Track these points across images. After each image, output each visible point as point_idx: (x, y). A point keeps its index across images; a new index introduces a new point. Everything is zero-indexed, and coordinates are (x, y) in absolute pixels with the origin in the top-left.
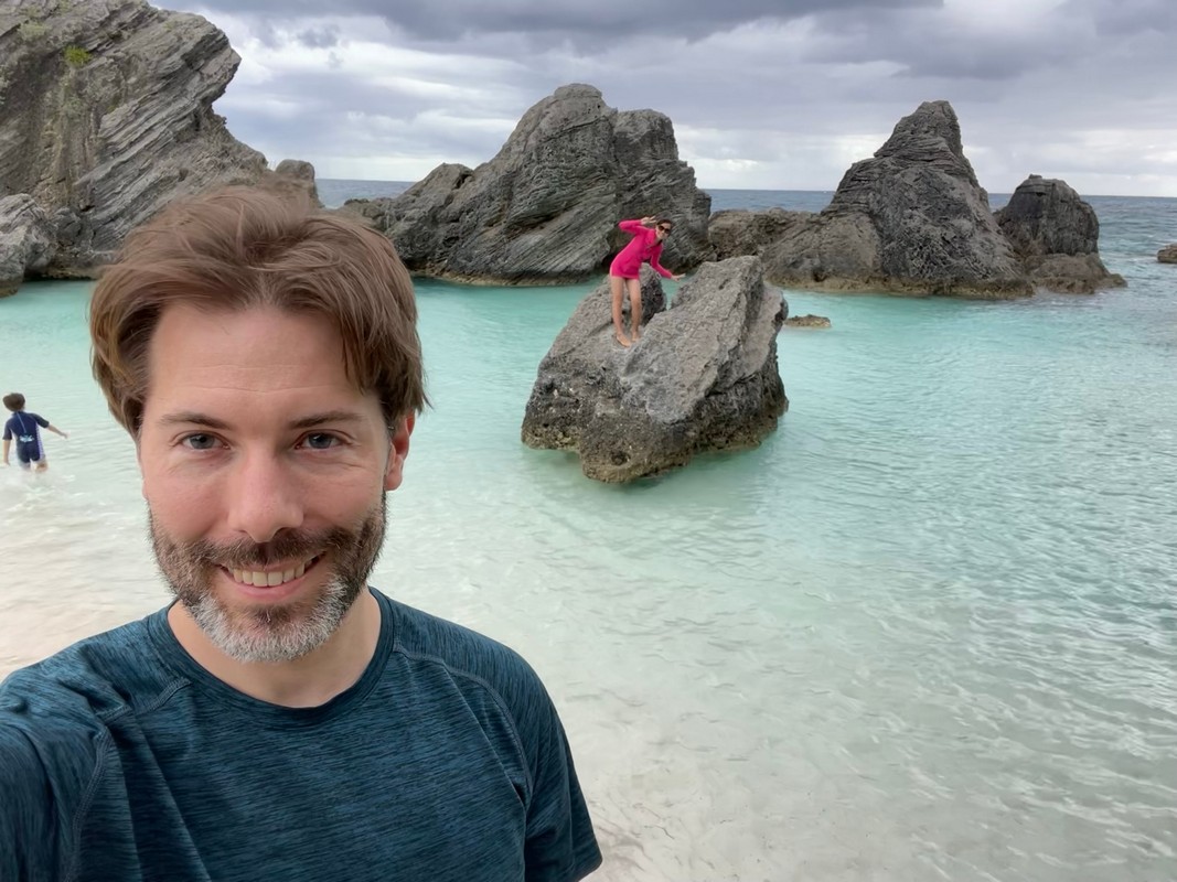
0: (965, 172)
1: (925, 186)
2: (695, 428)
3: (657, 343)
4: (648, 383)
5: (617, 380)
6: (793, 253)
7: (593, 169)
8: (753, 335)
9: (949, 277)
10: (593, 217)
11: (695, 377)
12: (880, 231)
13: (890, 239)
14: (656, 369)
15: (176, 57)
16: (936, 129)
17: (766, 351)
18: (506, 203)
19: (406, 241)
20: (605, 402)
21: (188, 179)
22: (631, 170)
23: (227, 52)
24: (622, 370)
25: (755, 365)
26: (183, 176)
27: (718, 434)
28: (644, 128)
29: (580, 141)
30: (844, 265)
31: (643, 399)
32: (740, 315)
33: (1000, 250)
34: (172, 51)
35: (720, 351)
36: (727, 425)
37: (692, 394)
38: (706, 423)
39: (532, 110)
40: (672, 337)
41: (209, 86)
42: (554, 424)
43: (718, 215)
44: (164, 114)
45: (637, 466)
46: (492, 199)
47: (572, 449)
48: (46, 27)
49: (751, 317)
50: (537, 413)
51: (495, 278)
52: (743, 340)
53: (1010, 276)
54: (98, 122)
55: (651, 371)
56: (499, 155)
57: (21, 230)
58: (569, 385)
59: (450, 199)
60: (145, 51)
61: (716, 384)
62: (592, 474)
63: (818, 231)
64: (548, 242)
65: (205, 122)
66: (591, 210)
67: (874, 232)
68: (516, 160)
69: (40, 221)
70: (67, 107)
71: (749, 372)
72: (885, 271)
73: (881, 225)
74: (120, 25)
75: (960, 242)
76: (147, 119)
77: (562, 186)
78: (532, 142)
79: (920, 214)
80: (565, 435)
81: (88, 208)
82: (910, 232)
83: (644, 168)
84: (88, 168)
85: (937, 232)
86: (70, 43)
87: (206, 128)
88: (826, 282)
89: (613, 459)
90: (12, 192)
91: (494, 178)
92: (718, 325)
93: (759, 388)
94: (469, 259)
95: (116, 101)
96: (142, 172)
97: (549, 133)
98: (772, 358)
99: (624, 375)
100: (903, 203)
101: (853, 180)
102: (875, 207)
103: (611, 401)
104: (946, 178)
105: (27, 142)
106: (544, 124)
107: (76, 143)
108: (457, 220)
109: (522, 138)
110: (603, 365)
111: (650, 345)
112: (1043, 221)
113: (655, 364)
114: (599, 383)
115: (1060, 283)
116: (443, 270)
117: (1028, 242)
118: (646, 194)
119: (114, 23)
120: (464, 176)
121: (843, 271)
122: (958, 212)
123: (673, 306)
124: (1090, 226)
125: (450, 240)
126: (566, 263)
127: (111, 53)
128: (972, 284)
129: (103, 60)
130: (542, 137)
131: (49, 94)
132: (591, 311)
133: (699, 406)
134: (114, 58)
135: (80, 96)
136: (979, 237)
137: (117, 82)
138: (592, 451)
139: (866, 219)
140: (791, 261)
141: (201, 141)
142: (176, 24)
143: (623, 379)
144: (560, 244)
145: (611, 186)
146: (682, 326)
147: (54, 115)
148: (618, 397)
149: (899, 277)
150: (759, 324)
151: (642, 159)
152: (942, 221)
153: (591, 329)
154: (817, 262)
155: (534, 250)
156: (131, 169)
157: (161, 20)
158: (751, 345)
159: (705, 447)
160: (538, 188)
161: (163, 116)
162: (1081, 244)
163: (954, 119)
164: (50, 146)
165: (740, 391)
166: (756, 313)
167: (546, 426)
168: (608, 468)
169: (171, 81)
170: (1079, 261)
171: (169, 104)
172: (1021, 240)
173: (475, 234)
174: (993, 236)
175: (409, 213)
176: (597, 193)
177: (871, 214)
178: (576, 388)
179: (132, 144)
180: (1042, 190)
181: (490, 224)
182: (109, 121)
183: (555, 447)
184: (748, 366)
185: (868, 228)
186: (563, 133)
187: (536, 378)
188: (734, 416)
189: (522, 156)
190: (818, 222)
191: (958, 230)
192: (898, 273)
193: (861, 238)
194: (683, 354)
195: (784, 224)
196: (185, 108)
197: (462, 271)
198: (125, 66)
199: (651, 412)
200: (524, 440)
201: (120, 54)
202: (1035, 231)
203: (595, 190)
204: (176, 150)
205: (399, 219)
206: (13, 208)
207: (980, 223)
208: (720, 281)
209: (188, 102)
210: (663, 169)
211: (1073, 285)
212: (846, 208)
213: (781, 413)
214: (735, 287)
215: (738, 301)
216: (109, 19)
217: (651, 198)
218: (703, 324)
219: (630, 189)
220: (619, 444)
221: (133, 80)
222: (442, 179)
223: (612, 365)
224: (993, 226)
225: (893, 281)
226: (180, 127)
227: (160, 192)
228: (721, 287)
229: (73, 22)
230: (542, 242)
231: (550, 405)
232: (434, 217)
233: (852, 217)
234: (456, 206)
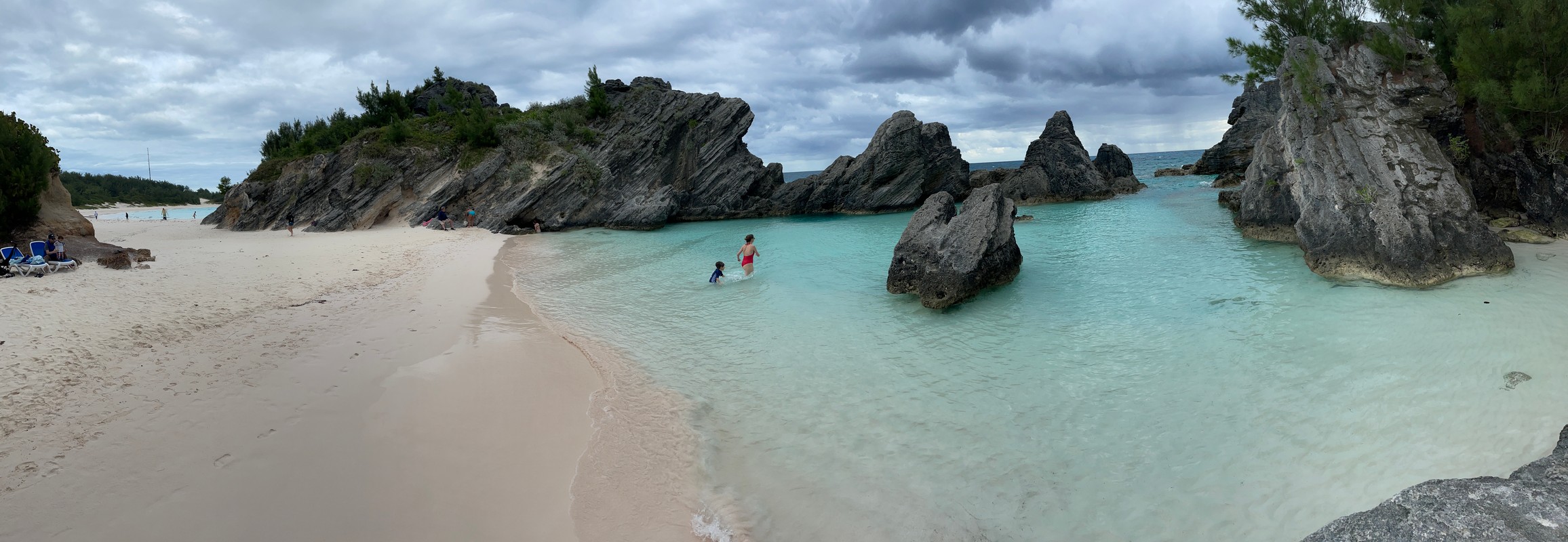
0: (1078, 143)
1: (1063, 150)
2: (979, 275)
3: (954, 232)
4: (952, 253)
5: (936, 253)
6: (1010, 187)
7: (912, 152)
8: (1002, 223)
9: (1080, 191)
10: (914, 176)
11: (976, 248)
12: (1047, 173)
13: (1052, 176)
14: (956, 246)
15: (729, 118)
16: (1063, 124)
17: (1010, 231)
18: (871, 172)
19: (824, 195)
20: (930, 265)
21: (731, 173)
22: (931, 152)
23: (750, 112)
24: (938, 247)
25: (1006, 238)
26: (728, 172)
27: (991, 277)
28: (935, 131)
29: (906, 139)
30: (1035, 191)
31: (951, 262)
32: (995, 213)
33: (1098, 177)
34: (728, 115)
35: (987, 233)
36: (995, 272)
37: (976, 257)
38: (985, 271)
39: (882, 125)
40: (963, 228)
41: (741, 130)
42: (904, 279)
43: (973, 173)
44: (723, 145)
45: (951, 298)
46: (864, 171)
47: (914, 292)
48: (683, 112)
49: (1000, 214)
50: (895, 274)
51: (867, 210)
52: (998, 226)
53: (1104, 188)
54: (699, 151)
55: (953, 247)
56: (867, 149)
57: (668, 200)
58: (911, 258)
59: (844, 173)
60: (717, 118)
61: (987, 250)
62: (927, 305)
63: (1020, 176)
64: (892, 190)
65: (739, 147)
66: (913, 173)
67: (1045, 174)
68: (876, 150)
69: (675, 196)
70: (687, 147)
71: (1003, 243)
72: (1053, 192)
73: (1047, 170)
74: (709, 107)
75: (1081, 176)
76: (717, 148)
77: (898, 162)
78: (883, 140)
79: (1063, 163)
80: (910, 285)
81: (692, 189)
82: (1061, 172)
83: (937, 151)
84: (693, 172)
85: (1072, 171)
86: (691, 118)
87: (739, 150)
88: (1027, 200)
89: (937, 295)
90: (666, 184)
91: (864, 160)
92: (985, 219)
93: (1009, 251)
94: (854, 201)
95: (706, 141)
96: (713, 171)
97: (891, 135)
98: (1013, 235)
99: (940, 250)
100: (1055, 159)
101: (1032, 150)
102: (1043, 162)
103: (934, 264)
104: (1071, 146)
105: (673, 163)
106: (888, 131)
107: (690, 161)
108: (848, 183)
109: (878, 139)
110: (928, 245)
111: (952, 233)
112: (1111, 164)
113: (955, 243)
114: (926, 255)
115: (1124, 189)
116: (842, 208)
117: (1107, 173)
118: (938, 164)
119: (707, 107)
120: (851, 161)
121: (1035, 194)
122: (1078, 161)
123: (961, 213)
124: (1129, 164)
125: (844, 194)
126: (901, 201)
127: (705, 120)
128: (1090, 194)
129: (702, 124)
130: (887, 138)
131: (682, 142)
132: (920, 218)
133: (980, 263)
134: (706, 122)
135: (693, 140)
136: (1089, 172)
137: (706, 133)
138: (925, 293)
139: (1040, 168)
140: (1010, 191)
141: (737, 155)
142: (730, 103)
143: (939, 252)
144: (898, 191)
145: (921, 160)
146: (967, 222)
147: (683, 150)
148: (937, 262)
149: (1060, 194)
150: (1005, 218)
151: (935, 147)
152: (1073, 166)
153: (920, 228)
154: (1022, 191)
155: (886, 194)
156: (709, 171)
157: (724, 103)
158: (1002, 229)
159: (985, 285)
160: (887, 163)
161: (722, 146)
162: (1127, 172)
163: (1069, 118)
164: (681, 164)
165: (1000, 253)
166: (1002, 212)
167: (900, 281)
168: (935, 301)
169: (727, 129)
170: (1128, 178)
171: (725, 140)
172: (1104, 173)
173: (857, 189)
174: (1094, 171)
175: (825, 181)
176: (915, 164)
177: (1042, 166)
178: (914, 259)
179: (710, 159)
180: (1108, 149)
181: (864, 183)
182: (702, 150)
183: (905, 293)
184: (1002, 240)
185: (1042, 173)
186: (897, 135)
187: (893, 255)
188: (998, 267)
189: (878, 148)
190: (1019, 172)
191: (1080, 169)
192: (1058, 192)
193: (1039, 176)
194: (969, 236)
195: (1003, 175)
196: (731, 141)
197: (851, 208)
198: (710, 125)
199: (955, 268)
200: (888, 289)
201: (708, 120)
202: (1109, 168)
203: (914, 163)
204: (727, 161)
205: (820, 184)
206: (666, 191)
207: (1088, 166)
208: (983, 197)
209: (733, 138)
210: (945, 151)
211: (1128, 189)
212: (1031, 164)
213: (1020, 264)
214: (991, 200)
215: (993, 206)
216: (705, 105)
217: (941, 165)
218: (977, 220)
219: (930, 162)
220: (940, 287)
221: (712, 131)
222: (840, 164)
223: (933, 245)
224: (1093, 166)
225: (1057, 196)
226: (729, 150)
227: (719, 181)
228: (984, 200)
229: (692, 109)
230: (890, 190)
231: (902, 269)
232: (837, 182)
233: (1034, 168)
234: (847, 176)
